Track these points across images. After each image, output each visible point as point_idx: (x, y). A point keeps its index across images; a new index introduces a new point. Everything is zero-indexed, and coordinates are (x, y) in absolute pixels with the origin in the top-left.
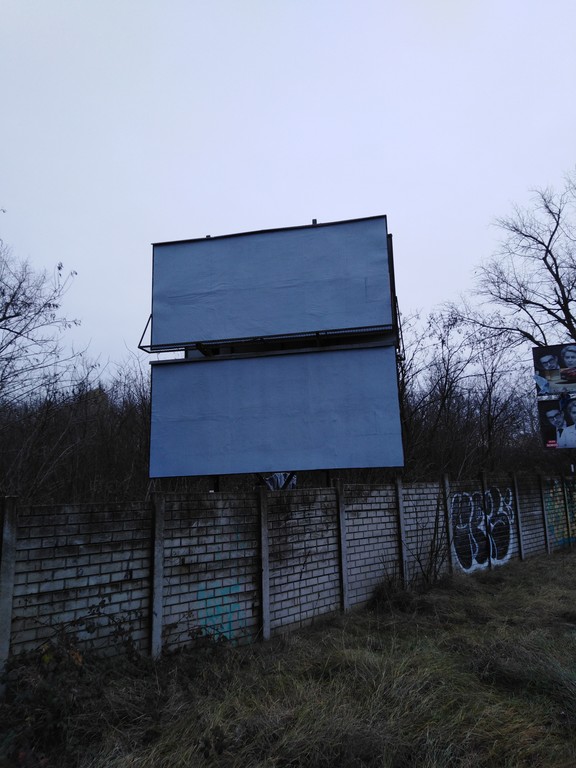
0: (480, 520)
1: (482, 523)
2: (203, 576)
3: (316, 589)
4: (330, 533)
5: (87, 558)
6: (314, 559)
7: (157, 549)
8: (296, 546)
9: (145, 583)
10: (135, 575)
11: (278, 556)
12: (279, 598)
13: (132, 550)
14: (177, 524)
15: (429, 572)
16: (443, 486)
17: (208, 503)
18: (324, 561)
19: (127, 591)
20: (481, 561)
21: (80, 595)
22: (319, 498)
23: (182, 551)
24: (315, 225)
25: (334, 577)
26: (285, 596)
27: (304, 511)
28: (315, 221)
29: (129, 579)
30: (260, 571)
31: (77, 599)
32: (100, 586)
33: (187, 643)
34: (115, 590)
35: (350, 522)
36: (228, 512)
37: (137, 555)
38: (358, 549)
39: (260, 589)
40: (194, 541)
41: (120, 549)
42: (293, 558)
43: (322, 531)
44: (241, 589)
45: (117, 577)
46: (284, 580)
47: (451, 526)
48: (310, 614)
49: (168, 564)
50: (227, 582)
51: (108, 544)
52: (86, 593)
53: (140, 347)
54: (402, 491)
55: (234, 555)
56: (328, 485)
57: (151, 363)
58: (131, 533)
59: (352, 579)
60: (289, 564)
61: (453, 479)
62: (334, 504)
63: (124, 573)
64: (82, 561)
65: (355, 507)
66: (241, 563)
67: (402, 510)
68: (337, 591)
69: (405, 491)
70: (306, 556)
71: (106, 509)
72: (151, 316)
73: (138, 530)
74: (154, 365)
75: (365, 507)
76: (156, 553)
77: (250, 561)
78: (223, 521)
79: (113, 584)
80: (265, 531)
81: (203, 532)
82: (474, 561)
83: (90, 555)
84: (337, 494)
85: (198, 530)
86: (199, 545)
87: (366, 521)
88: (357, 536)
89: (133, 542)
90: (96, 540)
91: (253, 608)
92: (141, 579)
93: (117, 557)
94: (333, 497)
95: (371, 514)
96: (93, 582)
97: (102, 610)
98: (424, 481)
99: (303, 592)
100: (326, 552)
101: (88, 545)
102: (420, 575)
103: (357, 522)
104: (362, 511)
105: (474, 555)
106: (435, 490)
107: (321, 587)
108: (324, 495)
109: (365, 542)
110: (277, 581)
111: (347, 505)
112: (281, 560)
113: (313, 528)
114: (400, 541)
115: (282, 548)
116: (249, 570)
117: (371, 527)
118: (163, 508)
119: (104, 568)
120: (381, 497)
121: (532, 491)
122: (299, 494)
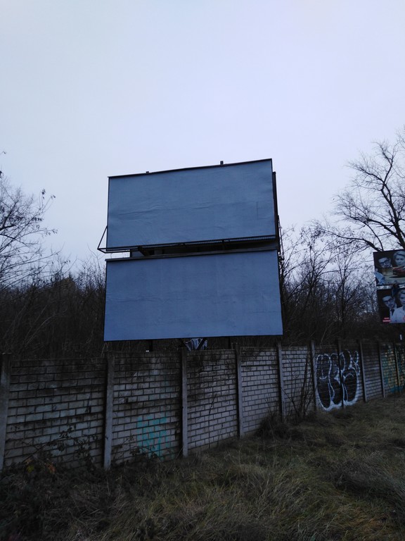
0: (336, 374)
1: (338, 375)
2: (141, 411)
3: (220, 421)
4: (230, 382)
5: (59, 397)
6: (219, 399)
7: (108, 392)
8: (206, 390)
9: (100, 416)
10: (93, 410)
11: (194, 398)
12: (194, 427)
13: (91, 392)
14: (123, 374)
15: (300, 409)
16: (310, 349)
17: (145, 359)
18: (226, 401)
19: (87, 421)
20: (336, 402)
21: (54, 424)
22: (223, 357)
23: (126, 394)
24: (222, 165)
25: (234, 413)
26: (198, 426)
27: (213, 366)
28: (222, 162)
29: (89, 413)
30: (182, 408)
31: (52, 427)
32: (69, 417)
33: (129, 459)
34: (78, 421)
35: (245, 374)
36: (159, 366)
37: (95, 395)
38: (250, 393)
39: (181, 421)
40: (135, 386)
41: (83, 391)
42: (205, 399)
43: (225, 380)
44: (167, 420)
45: (80, 411)
46: (198, 414)
47: (315, 378)
48: (216, 438)
49: (117, 402)
50: (157, 416)
51: (74, 388)
52: (58, 423)
53: (99, 249)
54: (281, 352)
55: (163, 397)
56: (230, 347)
57: (106, 260)
58: (90, 380)
59: (246, 414)
60: (202, 403)
61: (317, 344)
62: (234, 361)
63: (85, 409)
64: (55, 400)
65: (249, 363)
66: (168, 402)
67: (281, 366)
68: (235, 423)
69: (283, 353)
70: (214, 397)
71: (73, 363)
72: (107, 227)
73: (96, 378)
74: (108, 261)
75: (255, 363)
76: (108, 395)
77: (174, 401)
78: (156, 372)
79: (77, 416)
80: (184, 380)
81: (141, 380)
82: (332, 403)
83: (61, 395)
84: (236, 354)
85: (138, 379)
86: (138, 389)
87: (256, 373)
88: (249, 384)
89: (92, 387)
90: (66, 385)
91: (176, 434)
92: (97, 413)
93: (80, 397)
94: (233, 356)
95: (260, 368)
96: (63, 414)
97: (69, 435)
98: (297, 345)
99: (211, 423)
100: (228, 395)
101: (60, 388)
102: (294, 412)
103: (250, 374)
104: (253, 366)
105: (331, 398)
106: (305, 352)
107: (224, 420)
108: (227, 355)
109: (255, 388)
110: (193, 416)
111: (243, 361)
112: (196, 401)
113: (219, 378)
114: (279, 388)
115: (197, 392)
116: (173, 407)
117: (260, 378)
118: (113, 362)
119: (71, 405)
120: (267, 356)
121: (373, 353)
122: (209, 353)
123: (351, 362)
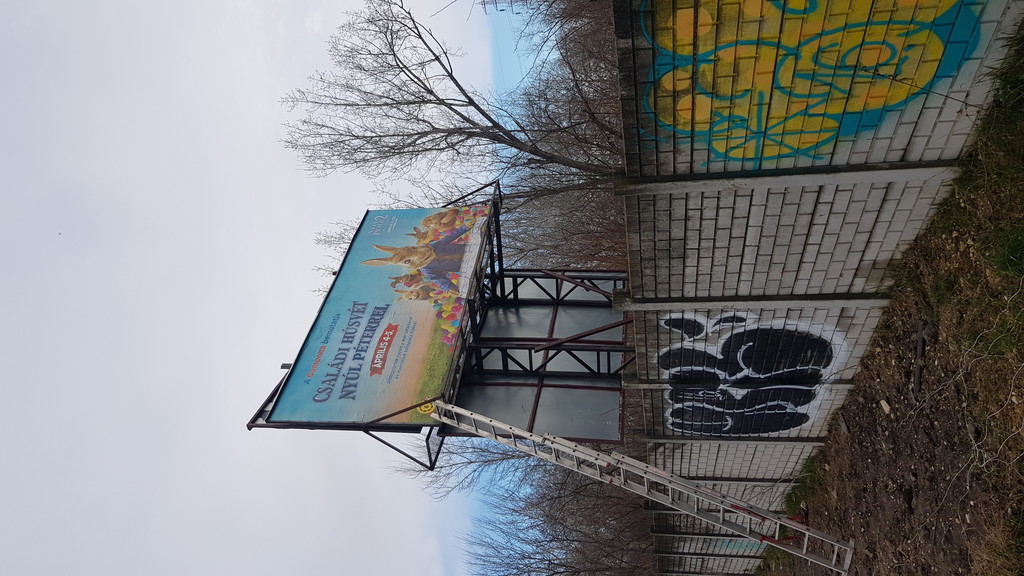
123: (700, 346)
